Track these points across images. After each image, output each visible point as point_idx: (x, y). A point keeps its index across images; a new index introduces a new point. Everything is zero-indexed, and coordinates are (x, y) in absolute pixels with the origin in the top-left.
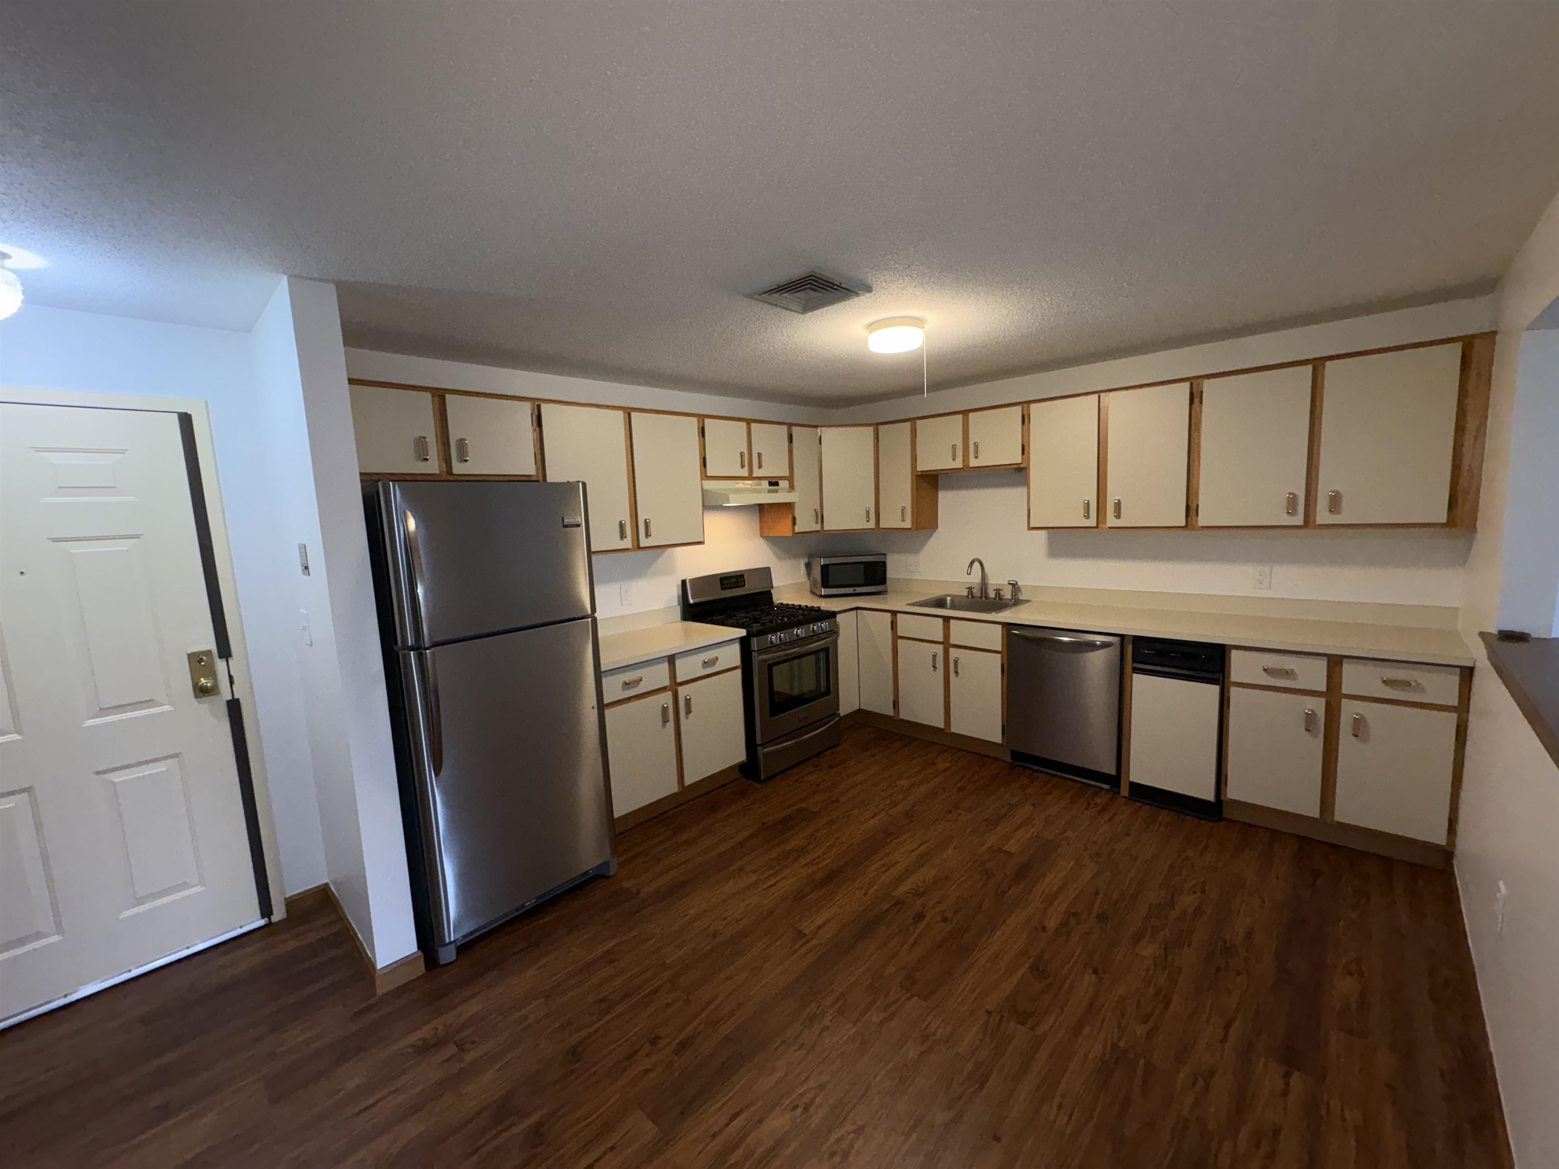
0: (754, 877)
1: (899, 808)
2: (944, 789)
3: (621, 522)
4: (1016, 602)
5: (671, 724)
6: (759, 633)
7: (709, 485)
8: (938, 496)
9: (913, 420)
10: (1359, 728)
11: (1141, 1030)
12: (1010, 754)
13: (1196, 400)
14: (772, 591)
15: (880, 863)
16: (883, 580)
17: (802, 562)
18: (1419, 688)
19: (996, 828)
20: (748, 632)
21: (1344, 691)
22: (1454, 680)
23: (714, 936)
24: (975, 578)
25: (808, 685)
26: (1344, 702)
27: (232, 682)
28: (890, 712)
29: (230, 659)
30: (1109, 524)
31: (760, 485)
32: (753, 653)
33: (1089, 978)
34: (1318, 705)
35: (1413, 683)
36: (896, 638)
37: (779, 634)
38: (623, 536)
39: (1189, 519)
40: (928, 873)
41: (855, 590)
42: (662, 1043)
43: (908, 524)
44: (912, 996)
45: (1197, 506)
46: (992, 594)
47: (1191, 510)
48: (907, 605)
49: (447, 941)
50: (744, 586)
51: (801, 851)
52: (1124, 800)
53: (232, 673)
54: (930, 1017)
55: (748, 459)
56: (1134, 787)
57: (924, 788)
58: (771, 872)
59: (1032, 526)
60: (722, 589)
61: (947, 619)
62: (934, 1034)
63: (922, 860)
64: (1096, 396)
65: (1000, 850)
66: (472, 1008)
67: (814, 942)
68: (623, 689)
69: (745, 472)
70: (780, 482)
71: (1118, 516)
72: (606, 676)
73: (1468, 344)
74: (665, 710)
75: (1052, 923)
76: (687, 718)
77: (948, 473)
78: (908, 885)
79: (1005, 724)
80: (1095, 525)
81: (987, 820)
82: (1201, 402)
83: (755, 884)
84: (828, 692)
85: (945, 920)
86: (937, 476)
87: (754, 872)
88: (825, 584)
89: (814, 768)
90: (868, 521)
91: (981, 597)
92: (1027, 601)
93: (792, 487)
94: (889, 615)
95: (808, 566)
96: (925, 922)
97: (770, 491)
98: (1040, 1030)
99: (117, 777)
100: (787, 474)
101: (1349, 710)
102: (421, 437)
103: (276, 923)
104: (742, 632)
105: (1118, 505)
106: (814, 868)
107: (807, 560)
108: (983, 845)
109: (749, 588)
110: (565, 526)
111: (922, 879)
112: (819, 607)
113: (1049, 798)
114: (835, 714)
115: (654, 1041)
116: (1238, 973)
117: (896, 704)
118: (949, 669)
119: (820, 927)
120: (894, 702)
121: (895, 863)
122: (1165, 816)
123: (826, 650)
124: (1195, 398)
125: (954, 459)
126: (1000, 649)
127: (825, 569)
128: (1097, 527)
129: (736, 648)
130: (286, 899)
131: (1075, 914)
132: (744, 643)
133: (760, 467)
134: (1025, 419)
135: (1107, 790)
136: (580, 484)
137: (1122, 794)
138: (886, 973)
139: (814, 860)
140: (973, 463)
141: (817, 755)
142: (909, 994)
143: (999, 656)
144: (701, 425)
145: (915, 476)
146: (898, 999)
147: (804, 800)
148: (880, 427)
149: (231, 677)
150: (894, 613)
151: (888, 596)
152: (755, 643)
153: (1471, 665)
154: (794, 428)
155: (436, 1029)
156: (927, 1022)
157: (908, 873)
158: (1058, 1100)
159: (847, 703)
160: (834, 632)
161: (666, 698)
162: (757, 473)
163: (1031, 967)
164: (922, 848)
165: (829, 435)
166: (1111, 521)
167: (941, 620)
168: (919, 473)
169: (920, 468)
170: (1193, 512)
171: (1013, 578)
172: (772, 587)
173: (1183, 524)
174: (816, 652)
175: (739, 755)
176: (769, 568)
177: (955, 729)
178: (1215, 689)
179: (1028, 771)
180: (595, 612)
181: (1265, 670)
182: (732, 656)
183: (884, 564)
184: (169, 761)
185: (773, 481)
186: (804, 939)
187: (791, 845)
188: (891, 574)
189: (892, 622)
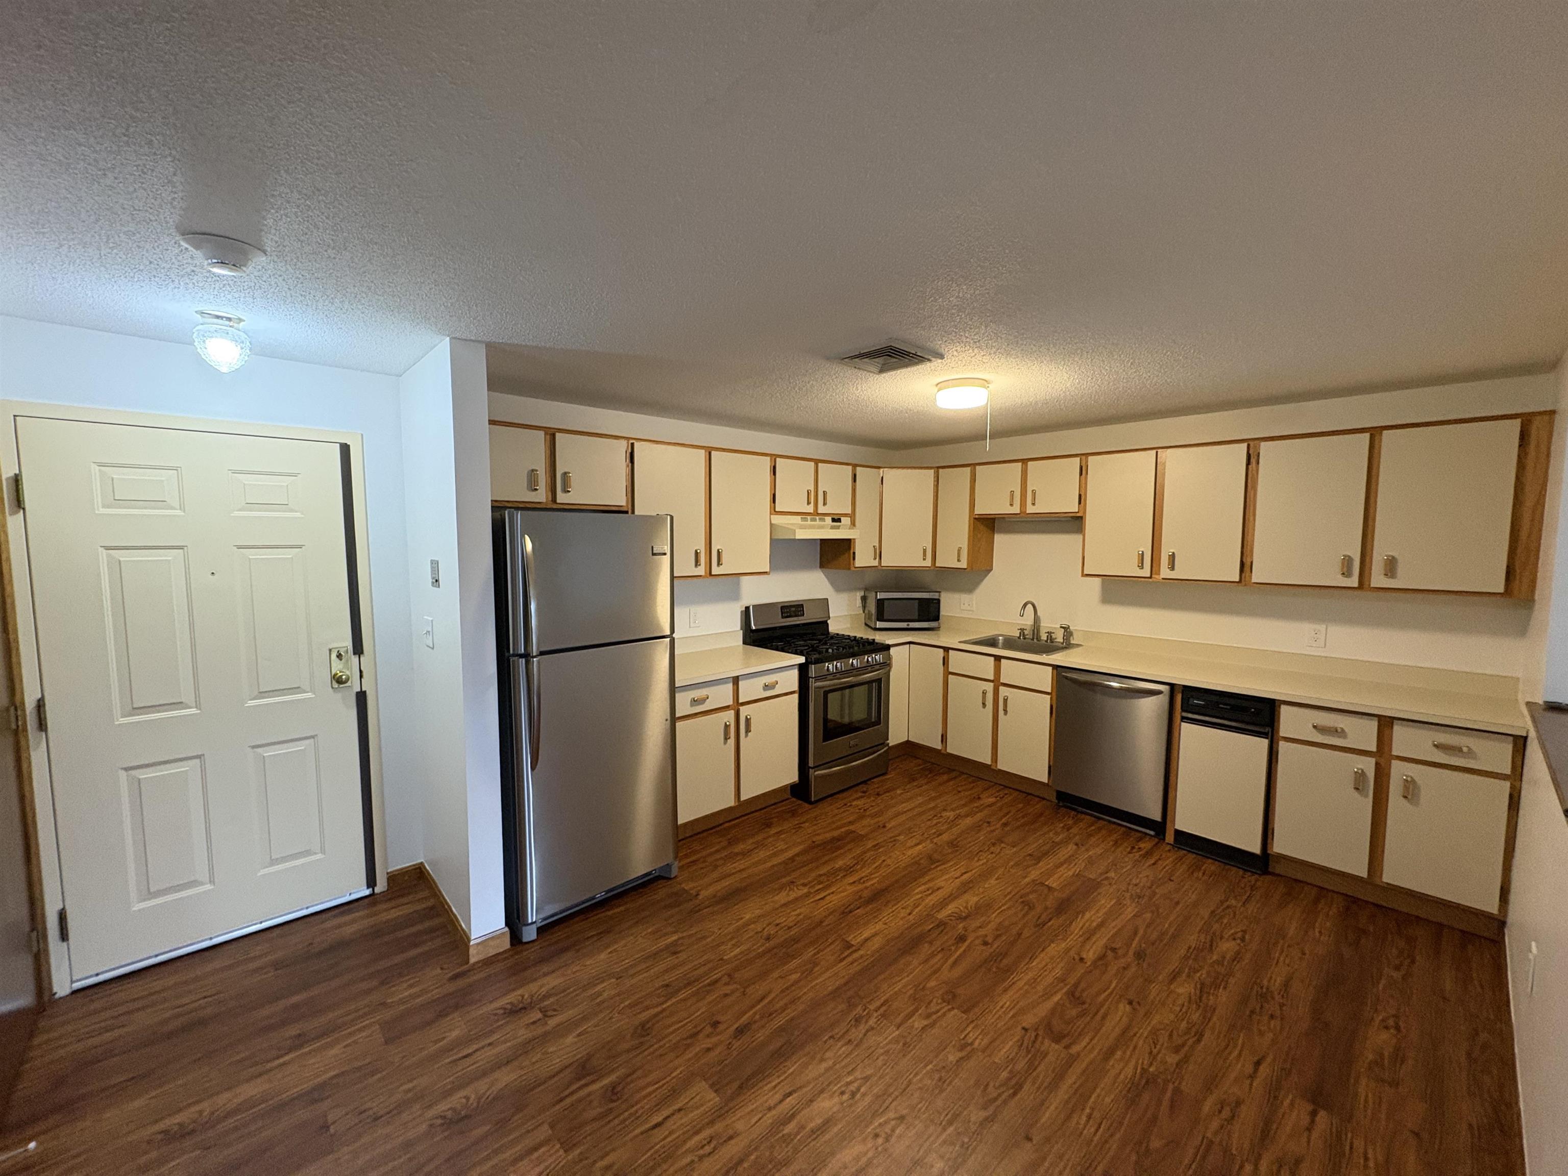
0: (805, 890)
1: (945, 837)
2: (988, 823)
3: (696, 551)
4: (1067, 645)
5: (732, 741)
6: (817, 662)
7: (777, 520)
8: (994, 538)
9: (973, 466)
10: (1410, 790)
11: (1172, 1059)
12: (1055, 794)
13: (1253, 460)
14: (829, 622)
15: (923, 887)
16: (937, 618)
17: (859, 594)
18: (1470, 754)
19: (1039, 862)
20: (806, 659)
21: (1394, 753)
22: (1507, 749)
23: (768, 939)
24: (1028, 621)
25: (859, 713)
26: (1395, 764)
27: (361, 676)
28: (938, 746)
29: (361, 656)
30: (1163, 575)
31: (824, 520)
32: (811, 679)
33: (1124, 1008)
34: (1368, 765)
35: (1465, 749)
36: (947, 673)
37: (835, 663)
38: (697, 563)
39: (1243, 575)
40: (972, 899)
41: (908, 625)
42: (721, 1027)
43: (964, 564)
44: (953, 1008)
45: (1252, 563)
46: (1044, 637)
47: (1245, 566)
48: (960, 642)
49: (530, 921)
50: (803, 615)
51: (848, 870)
52: (1168, 847)
53: (362, 669)
54: (969, 1029)
55: (813, 496)
56: (1179, 834)
57: (968, 821)
58: (821, 886)
59: (1085, 572)
60: (783, 617)
61: (998, 658)
62: (972, 1044)
63: (966, 887)
64: (1154, 452)
65: (1042, 884)
66: (552, 982)
67: (861, 952)
68: (692, 705)
69: (810, 509)
70: (842, 518)
71: (1172, 568)
72: (680, 692)
73: (1526, 420)
74: (727, 727)
75: (1090, 955)
76: (746, 736)
77: (1003, 518)
78: (951, 908)
79: (1051, 764)
80: (1149, 575)
81: (1030, 855)
82: (1258, 463)
83: (807, 895)
84: (878, 722)
85: (985, 943)
86: (994, 519)
87: (804, 885)
88: (880, 618)
89: (861, 794)
90: (924, 559)
91: (1033, 639)
92: (1078, 645)
93: (853, 524)
94: (942, 650)
95: (864, 599)
96: (966, 944)
97: (832, 528)
98: (1075, 1049)
99: (268, 752)
100: (849, 511)
101: (1398, 771)
102: (533, 470)
103: (377, 894)
104: (802, 659)
105: (1172, 557)
106: (861, 887)
107: (862, 594)
108: (1025, 877)
109: (809, 616)
110: (654, 554)
111: (964, 905)
112: (874, 640)
113: (1093, 839)
114: (884, 744)
115: (715, 1024)
116: (1272, 1017)
117: (944, 738)
118: (998, 708)
119: (866, 940)
120: (942, 736)
121: (938, 889)
122: (1210, 866)
123: (879, 681)
124: (1252, 459)
125: (1011, 505)
126: (1049, 690)
127: (880, 603)
128: (1151, 577)
129: (795, 673)
130: (388, 873)
131: (1114, 950)
132: (803, 670)
133: (825, 504)
134: (1083, 471)
135: (1151, 836)
136: (669, 517)
137: (1167, 840)
138: (928, 985)
139: (861, 879)
140: (1030, 509)
141: (865, 782)
142: (950, 1007)
143: (1049, 697)
144: (773, 464)
145: (972, 519)
146: (938, 1011)
147: (851, 823)
148: (941, 470)
149: (361, 671)
150: (946, 649)
151: (941, 632)
152: (813, 670)
153: (1525, 735)
154: (858, 469)
155: (523, 996)
156: (966, 1032)
157: (951, 898)
158: (1088, 1111)
159: (897, 735)
160: (887, 665)
161: (729, 716)
162: (822, 509)
163: (1067, 993)
164: (965, 877)
165: (889, 475)
166: (1165, 572)
167: (992, 659)
168: (977, 517)
169: (979, 511)
170: (1247, 568)
171: (1065, 623)
172: (829, 618)
173: (1237, 580)
174: (869, 683)
175: (792, 776)
176: (827, 599)
177: (1002, 766)
178: (1265, 743)
179: (1073, 813)
180: (674, 632)
181: (1315, 727)
182: (791, 680)
183: (938, 601)
184: (307, 742)
185: (836, 517)
186: (854, 948)
187: (840, 863)
188: (943, 612)
189: (944, 658)
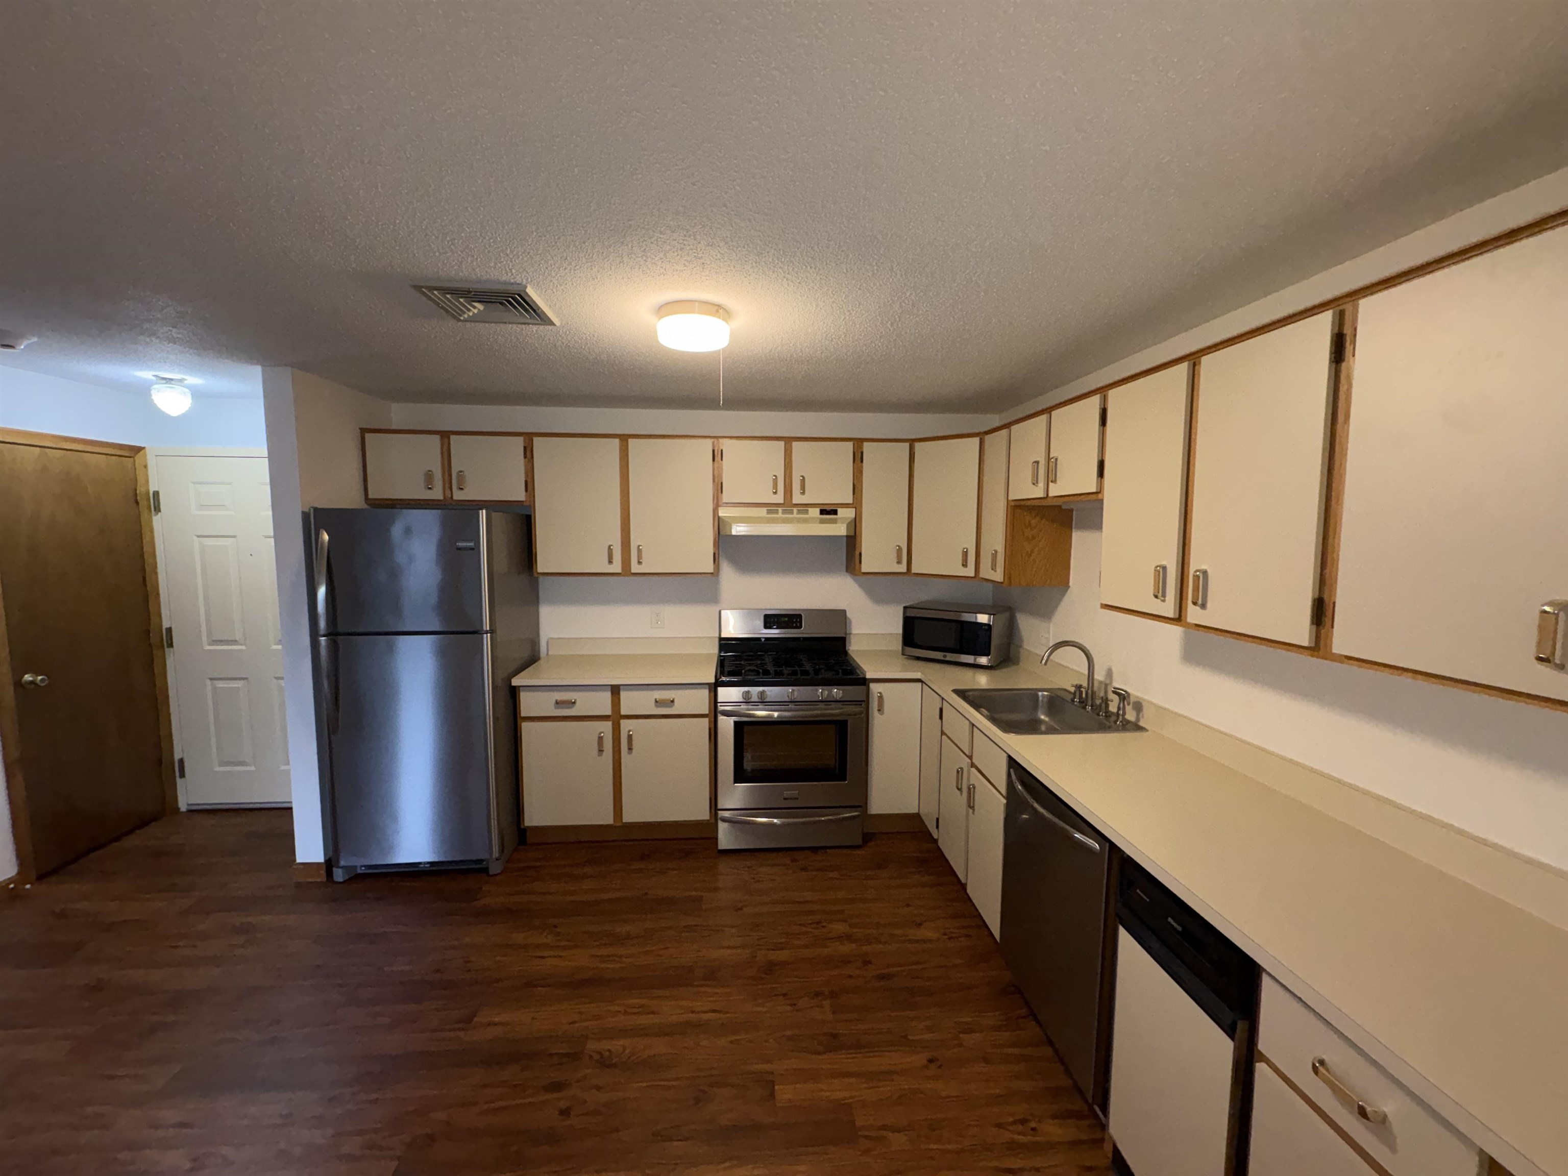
0: (550, 940)
3: (610, 547)
4: (1123, 727)
5: (609, 755)
7: (727, 512)
8: (1071, 538)
9: (1009, 426)
14: (847, 642)
19: (823, 1054)
28: (934, 834)
30: (1190, 618)
31: (807, 512)
32: (717, 704)
36: (942, 732)
38: (612, 560)
39: (1318, 632)
40: (657, 1047)
41: (945, 656)
43: (995, 573)
45: (1336, 602)
47: (1322, 613)
49: (339, 865)
50: (800, 627)
51: (619, 940)
55: (785, 483)
58: (567, 944)
59: (1102, 601)
61: (971, 726)
63: (681, 1030)
64: (1192, 362)
65: (770, 1084)
67: (462, 1034)
68: (554, 707)
69: (781, 499)
70: (840, 511)
71: (1203, 603)
74: (603, 739)
76: (629, 754)
78: (617, 1044)
79: (1002, 922)
80: (1174, 615)
81: (834, 1035)
84: (842, 776)
85: (565, 1112)
88: (909, 642)
89: (787, 863)
90: (967, 565)
91: (1086, 705)
93: (858, 516)
94: (939, 698)
96: (550, 1096)
97: (822, 522)
100: (850, 500)
102: (429, 470)
105: (1204, 581)
108: (766, 1062)
109: (810, 631)
110: (458, 549)
114: (855, 808)
117: (938, 824)
120: (936, 820)
121: (653, 1013)
123: (842, 723)
124: (1346, 345)
125: (1036, 484)
126: (1004, 791)
127: (908, 623)
128: (1179, 620)
129: (704, 693)
133: (805, 492)
134: (1103, 416)
137: (1106, 1148)
139: (610, 956)
140: (1053, 489)
143: (1004, 799)
144: (717, 448)
145: (1011, 507)
148: (985, 438)
150: (942, 698)
154: (865, 445)
157: (644, 1031)
159: (879, 802)
161: (607, 727)
162: (797, 498)
166: (1192, 611)
167: (968, 725)
168: (1013, 503)
169: (1011, 496)
170: (1325, 618)
173: (1307, 641)
176: (844, 612)
177: (970, 890)
178: (1227, 1046)
185: (828, 508)
187: (625, 928)
189: (941, 710)
